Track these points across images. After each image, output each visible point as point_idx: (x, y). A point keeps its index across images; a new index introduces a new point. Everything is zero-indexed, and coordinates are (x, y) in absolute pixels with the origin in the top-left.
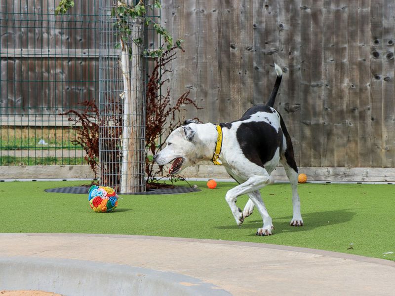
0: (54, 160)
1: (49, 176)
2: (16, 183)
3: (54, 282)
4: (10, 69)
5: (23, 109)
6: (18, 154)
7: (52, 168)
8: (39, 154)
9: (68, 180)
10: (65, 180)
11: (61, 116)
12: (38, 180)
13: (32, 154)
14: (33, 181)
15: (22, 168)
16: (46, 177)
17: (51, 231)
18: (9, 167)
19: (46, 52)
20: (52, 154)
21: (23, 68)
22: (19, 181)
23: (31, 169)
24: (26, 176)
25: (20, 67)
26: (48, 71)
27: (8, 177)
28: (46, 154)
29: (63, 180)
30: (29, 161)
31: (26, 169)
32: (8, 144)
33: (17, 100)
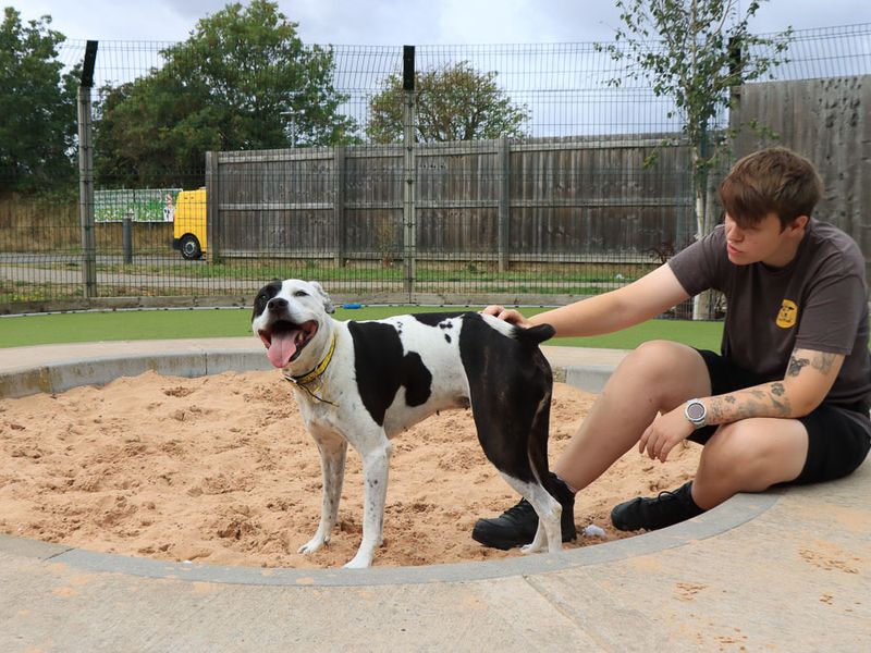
4: (594, 216)
5: (603, 249)
11: (636, 255)
19: (626, 200)
21: (605, 215)
25: (603, 213)
26: (625, 217)
32: (594, 278)
33: (599, 241)
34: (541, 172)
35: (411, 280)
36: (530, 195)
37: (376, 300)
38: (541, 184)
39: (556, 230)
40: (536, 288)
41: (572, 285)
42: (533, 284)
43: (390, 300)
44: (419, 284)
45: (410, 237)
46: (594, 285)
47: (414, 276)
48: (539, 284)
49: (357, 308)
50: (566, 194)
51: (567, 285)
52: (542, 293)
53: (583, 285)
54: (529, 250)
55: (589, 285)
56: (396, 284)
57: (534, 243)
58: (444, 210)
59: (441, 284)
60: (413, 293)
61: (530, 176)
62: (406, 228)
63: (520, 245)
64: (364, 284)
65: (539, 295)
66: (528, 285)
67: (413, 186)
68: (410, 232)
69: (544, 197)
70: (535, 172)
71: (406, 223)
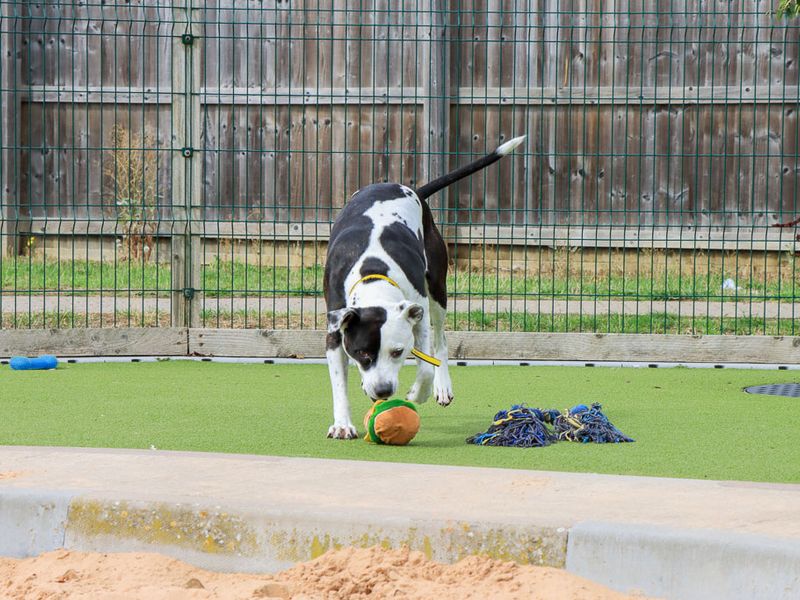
0: (752, 324)
1: (751, 358)
2: (681, 370)
3: (787, 589)
4: (666, 130)
5: (690, 212)
6: (686, 308)
7: (757, 341)
8: (729, 309)
9: (790, 367)
10: (784, 368)
11: (779, 229)
12: (726, 366)
13: (715, 309)
14: (716, 367)
15: (695, 341)
16: (743, 360)
17: (768, 478)
18: (667, 338)
19: (743, 91)
20: (758, 309)
21: (693, 127)
22: (687, 368)
23: (712, 341)
24: (701, 357)
25: (685, 124)
26: (743, 132)
27: (664, 359)
28: (743, 310)
29: (780, 368)
30: (708, 324)
31: (702, 341)
32: (659, 288)
33: (678, 194)
34: (533, 20)
35: (190, 294)
36: (504, 76)
37: (97, 346)
38: (533, 49)
39: (569, 166)
40: (510, 316)
41: (602, 307)
42: (504, 305)
43: (136, 345)
44: (211, 304)
45: (188, 182)
46: (659, 307)
47: (197, 285)
48: (518, 306)
49: (46, 367)
50: (596, 75)
51: (588, 308)
52: (526, 328)
53: (631, 307)
54: (501, 216)
55: (644, 308)
56: (150, 302)
57: (515, 197)
58: (284, 110)
59: (267, 304)
60: (197, 328)
61: (504, 28)
62: (179, 162)
63: (481, 203)
64: (66, 303)
65: (518, 336)
66: (490, 306)
67: (197, 52)
68: (189, 171)
69: (541, 81)
70: (519, 20)
71: (178, 145)
